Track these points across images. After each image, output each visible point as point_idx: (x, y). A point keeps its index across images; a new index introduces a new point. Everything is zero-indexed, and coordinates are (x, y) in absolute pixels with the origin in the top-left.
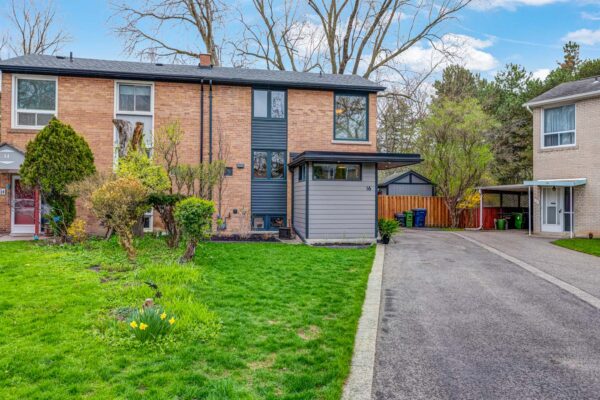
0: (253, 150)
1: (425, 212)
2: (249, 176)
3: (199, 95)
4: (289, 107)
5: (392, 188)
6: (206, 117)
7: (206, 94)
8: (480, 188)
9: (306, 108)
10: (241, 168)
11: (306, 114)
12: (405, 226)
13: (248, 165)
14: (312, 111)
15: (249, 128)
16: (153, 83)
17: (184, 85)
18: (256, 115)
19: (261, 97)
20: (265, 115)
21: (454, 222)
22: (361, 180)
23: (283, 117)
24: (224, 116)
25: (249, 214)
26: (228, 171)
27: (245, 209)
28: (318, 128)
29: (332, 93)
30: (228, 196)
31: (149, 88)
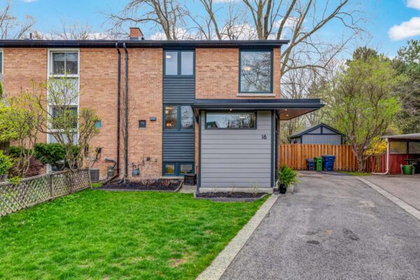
0: (164, 105)
1: (334, 158)
2: (161, 128)
3: (117, 58)
4: (197, 64)
5: (304, 138)
6: (123, 76)
7: (123, 56)
8: (386, 138)
9: (213, 65)
10: (153, 120)
11: (213, 70)
12: (315, 170)
13: (160, 118)
14: (218, 67)
15: (161, 85)
16: (78, 49)
17: (105, 50)
18: (167, 73)
19: (171, 57)
20: (176, 73)
21: (361, 167)
22: (256, 128)
23: (192, 74)
24: (138, 75)
25: (160, 162)
26: (142, 124)
27: (156, 156)
28: (224, 83)
29: (238, 50)
30: (142, 146)
31: (76, 54)
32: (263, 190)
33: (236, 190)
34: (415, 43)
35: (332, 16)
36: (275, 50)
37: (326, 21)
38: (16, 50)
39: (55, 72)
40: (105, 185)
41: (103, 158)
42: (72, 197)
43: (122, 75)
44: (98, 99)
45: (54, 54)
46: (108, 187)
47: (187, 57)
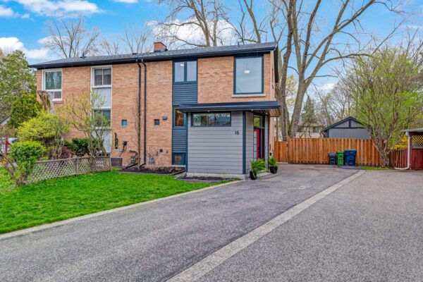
0: (173, 106)
2: (171, 126)
3: (138, 71)
4: (199, 72)
5: (331, 131)
7: (143, 69)
8: (407, 131)
9: (212, 72)
10: (165, 119)
11: (212, 76)
12: (336, 164)
13: (170, 117)
15: (171, 90)
16: (111, 66)
17: (129, 65)
18: (176, 81)
20: (183, 80)
22: (231, 126)
23: (195, 80)
24: (154, 83)
25: (170, 153)
26: (157, 122)
27: (168, 148)
28: (221, 86)
29: (233, 58)
30: (157, 140)
31: (110, 69)
36: (265, 56)
38: (70, 69)
39: (96, 84)
41: (128, 150)
43: (142, 84)
44: (125, 103)
45: (96, 70)
47: (192, 65)
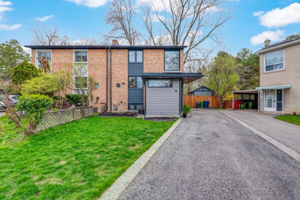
0: (129, 76)
1: (209, 102)
2: (127, 87)
3: (106, 54)
4: (144, 57)
5: (195, 93)
6: (109, 63)
7: (109, 53)
8: (233, 92)
9: (152, 58)
10: (123, 84)
11: (152, 60)
12: (200, 107)
13: (127, 83)
14: (154, 58)
15: (127, 67)
16: (88, 50)
17: (100, 50)
18: (130, 61)
19: (132, 53)
20: (134, 61)
21: (221, 106)
22: (172, 87)
23: (142, 62)
24: (116, 62)
25: (127, 103)
26: (118, 85)
27: (125, 101)
28: (157, 66)
29: (163, 50)
30: (119, 96)
31: (86, 52)
32: (176, 116)
33: (163, 116)
34: (245, 50)
35: (208, 36)
36: (181, 51)
37: (205, 38)
38: (58, 50)
39: (76, 61)
40: (101, 114)
41: (100, 102)
42: (84, 119)
44: (97, 74)
45: (76, 52)
46: (102, 115)
47: (139, 53)
